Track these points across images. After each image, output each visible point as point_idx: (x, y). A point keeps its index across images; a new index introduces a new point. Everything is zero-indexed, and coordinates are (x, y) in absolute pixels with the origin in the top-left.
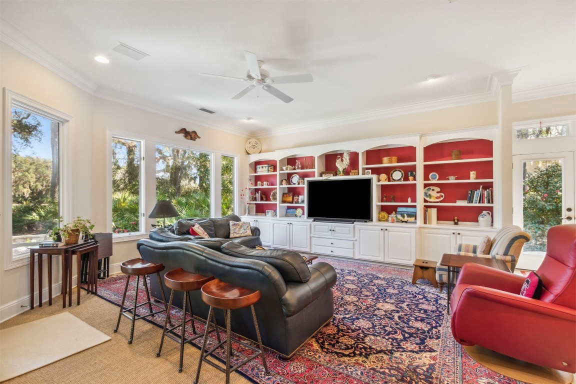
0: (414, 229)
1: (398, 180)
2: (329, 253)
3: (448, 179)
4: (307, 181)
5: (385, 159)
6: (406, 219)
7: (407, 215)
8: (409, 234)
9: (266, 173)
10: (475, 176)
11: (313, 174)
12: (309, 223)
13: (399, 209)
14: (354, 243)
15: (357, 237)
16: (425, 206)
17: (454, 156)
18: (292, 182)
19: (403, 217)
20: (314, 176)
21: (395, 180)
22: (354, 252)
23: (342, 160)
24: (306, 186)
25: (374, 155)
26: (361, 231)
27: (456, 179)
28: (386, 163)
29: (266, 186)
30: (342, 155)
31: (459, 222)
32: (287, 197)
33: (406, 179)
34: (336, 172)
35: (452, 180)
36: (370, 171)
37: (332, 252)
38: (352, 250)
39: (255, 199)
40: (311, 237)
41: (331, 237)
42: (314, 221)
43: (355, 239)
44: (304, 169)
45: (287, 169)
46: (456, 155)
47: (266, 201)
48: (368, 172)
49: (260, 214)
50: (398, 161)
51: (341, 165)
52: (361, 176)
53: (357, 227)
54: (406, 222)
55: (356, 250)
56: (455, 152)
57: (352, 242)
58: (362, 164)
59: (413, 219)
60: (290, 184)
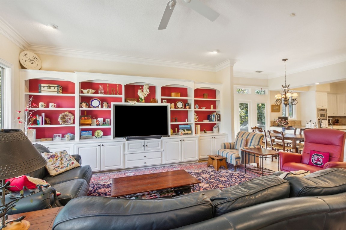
0: (197, 138)
1: (181, 108)
2: (143, 164)
3: (201, 109)
4: (114, 105)
5: (173, 94)
6: (186, 132)
7: (186, 130)
8: (195, 141)
9: (55, 94)
10: (213, 107)
11: (120, 100)
12: (123, 142)
13: (180, 126)
14: (162, 153)
15: (164, 148)
16: (195, 124)
17: (205, 97)
18: (92, 105)
19: (184, 131)
20: (121, 102)
21: (179, 108)
22: (162, 159)
23: (143, 91)
24: (112, 109)
25: (166, 91)
26: (167, 143)
27: (205, 109)
28: (173, 97)
29: (52, 107)
30: (142, 86)
31: (207, 132)
32: (85, 119)
33: (185, 108)
34: (138, 99)
35: (204, 109)
36: (166, 100)
37: (145, 163)
38: (161, 158)
39: (35, 122)
40: (124, 154)
41: (145, 151)
42: (128, 140)
43: (162, 150)
44: (107, 94)
45: (88, 92)
46: (206, 96)
47: (51, 124)
48: (165, 101)
49: (44, 139)
50: (181, 96)
51: (142, 94)
52: (159, 104)
53: (164, 141)
54: (187, 134)
55: (164, 158)
56: (206, 94)
57: (161, 152)
58: (158, 95)
59: (190, 132)
60: (89, 107)
